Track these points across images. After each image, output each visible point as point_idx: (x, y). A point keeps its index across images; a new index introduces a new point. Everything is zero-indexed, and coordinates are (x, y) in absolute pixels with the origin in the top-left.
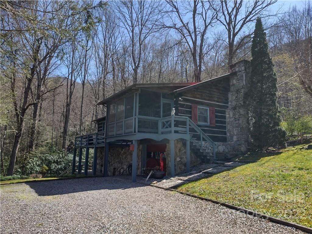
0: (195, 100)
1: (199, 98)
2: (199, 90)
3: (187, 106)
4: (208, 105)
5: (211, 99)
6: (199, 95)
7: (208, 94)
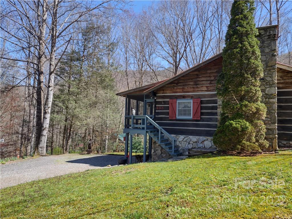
0: (175, 95)
1: (179, 92)
2: (179, 84)
3: (165, 103)
4: (192, 97)
5: (197, 90)
6: (181, 88)
7: (193, 85)
